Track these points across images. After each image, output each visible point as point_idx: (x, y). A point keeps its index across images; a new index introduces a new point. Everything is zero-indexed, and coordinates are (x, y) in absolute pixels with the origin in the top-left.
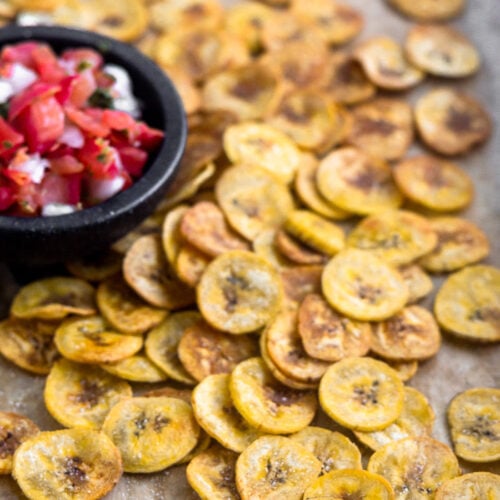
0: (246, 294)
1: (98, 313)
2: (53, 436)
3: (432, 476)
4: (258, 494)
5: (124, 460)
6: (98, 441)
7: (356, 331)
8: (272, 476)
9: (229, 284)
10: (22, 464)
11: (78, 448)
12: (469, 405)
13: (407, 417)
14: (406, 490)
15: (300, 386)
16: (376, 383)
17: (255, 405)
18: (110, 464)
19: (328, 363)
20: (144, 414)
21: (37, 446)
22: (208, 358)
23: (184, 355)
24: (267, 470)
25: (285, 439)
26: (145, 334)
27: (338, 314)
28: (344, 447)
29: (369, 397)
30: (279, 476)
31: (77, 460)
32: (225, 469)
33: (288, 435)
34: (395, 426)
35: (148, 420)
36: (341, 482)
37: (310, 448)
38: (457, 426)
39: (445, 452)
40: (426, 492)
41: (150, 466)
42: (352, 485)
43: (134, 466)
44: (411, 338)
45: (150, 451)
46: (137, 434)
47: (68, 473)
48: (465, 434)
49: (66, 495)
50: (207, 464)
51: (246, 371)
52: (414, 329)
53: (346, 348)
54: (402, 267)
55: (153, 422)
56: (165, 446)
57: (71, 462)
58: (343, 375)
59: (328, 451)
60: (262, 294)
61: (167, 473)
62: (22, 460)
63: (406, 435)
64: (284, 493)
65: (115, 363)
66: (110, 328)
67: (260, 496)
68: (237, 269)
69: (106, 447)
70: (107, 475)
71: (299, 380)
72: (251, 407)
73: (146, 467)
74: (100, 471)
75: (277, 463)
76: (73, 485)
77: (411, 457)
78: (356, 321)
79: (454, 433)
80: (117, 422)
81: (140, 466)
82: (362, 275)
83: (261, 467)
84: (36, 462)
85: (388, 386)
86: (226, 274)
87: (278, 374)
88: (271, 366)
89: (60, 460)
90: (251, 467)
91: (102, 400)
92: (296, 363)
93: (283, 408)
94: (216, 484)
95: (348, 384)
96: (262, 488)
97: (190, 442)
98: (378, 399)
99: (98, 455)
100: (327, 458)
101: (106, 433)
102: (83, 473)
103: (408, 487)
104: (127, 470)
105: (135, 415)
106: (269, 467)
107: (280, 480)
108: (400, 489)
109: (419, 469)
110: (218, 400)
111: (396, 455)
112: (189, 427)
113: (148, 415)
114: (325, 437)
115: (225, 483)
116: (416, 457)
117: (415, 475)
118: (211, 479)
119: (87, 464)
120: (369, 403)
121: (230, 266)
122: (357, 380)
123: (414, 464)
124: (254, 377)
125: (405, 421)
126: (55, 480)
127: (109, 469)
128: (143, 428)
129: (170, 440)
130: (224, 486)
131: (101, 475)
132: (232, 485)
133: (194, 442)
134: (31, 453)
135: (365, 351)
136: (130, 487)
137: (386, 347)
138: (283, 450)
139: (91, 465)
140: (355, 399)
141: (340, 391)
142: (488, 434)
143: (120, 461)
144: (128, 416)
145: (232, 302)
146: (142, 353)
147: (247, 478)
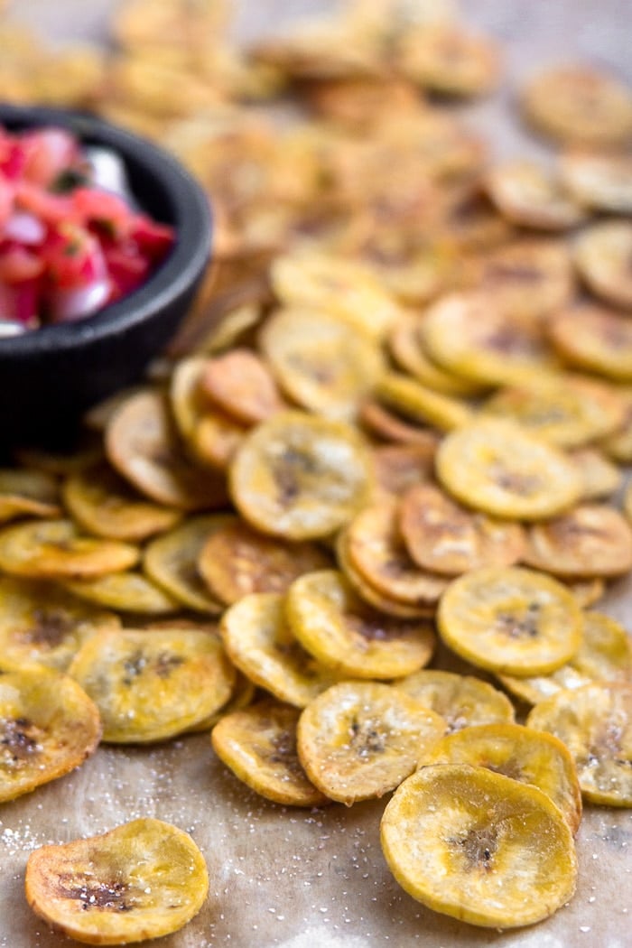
0: (312, 479)
1: (65, 514)
4: (336, 768)
5: (104, 721)
6: (59, 690)
7: (497, 533)
8: (360, 741)
9: (283, 463)
11: (26, 704)
13: (590, 656)
14: (595, 762)
15: (406, 612)
16: (535, 608)
17: (329, 635)
18: (80, 725)
19: (448, 577)
20: (139, 653)
22: (251, 574)
23: (210, 569)
24: (351, 732)
25: (383, 688)
26: (143, 543)
27: (466, 509)
28: (483, 700)
29: (522, 627)
30: (374, 742)
31: (23, 723)
32: (278, 737)
33: (389, 681)
34: (568, 671)
35: (148, 661)
36: (480, 747)
37: (426, 702)
40: (629, 764)
41: (149, 731)
42: (500, 750)
43: (121, 731)
44: (589, 543)
45: (150, 706)
46: (127, 682)
47: (6, 742)
49: (2, 773)
50: (248, 727)
51: (313, 588)
52: (594, 532)
53: (481, 555)
54: (571, 451)
55: (154, 663)
56: (175, 698)
57: (13, 725)
58: (478, 593)
59: (456, 707)
60: (338, 479)
61: (179, 745)
63: (588, 681)
64: (383, 767)
65: (92, 579)
66: (85, 533)
67: (340, 773)
68: (297, 439)
69: (73, 699)
71: (404, 602)
72: (322, 636)
73: (143, 732)
74: (61, 737)
75: (369, 722)
76: (15, 759)
77: (599, 714)
78: (498, 519)
80: (93, 665)
81: (132, 731)
82: (503, 455)
83: (340, 729)
85: (557, 611)
86: (277, 449)
87: (368, 594)
88: (355, 579)
90: (325, 728)
91: (70, 640)
92: (398, 577)
93: (377, 644)
94: (263, 757)
95: (487, 608)
96: (344, 760)
97: (218, 694)
98: (539, 629)
99: (60, 713)
100: (456, 718)
101: (75, 678)
102: (32, 742)
103: (598, 758)
104: (110, 739)
105: (123, 654)
106: (356, 728)
107: (375, 748)
108: (584, 761)
109: (614, 734)
110: (266, 633)
111: (574, 708)
112: (216, 670)
113: (146, 653)
114: (450, 686)
115: (279, 757)
116: (608, 715)
117: (609, 741)
118: (254, 749)
119: (40, 727)
120: (525, 636)
121: (285, 436)
122: (503, 601)
123: (606, 726)
124: (327, 598)
125: (588, 662)
127: (77, 733)
128: (138, 672)
129: (184, 688)
130: (277, 760)
131: (65, 743)
132: (291, 759)
133: (226, 693)
135: (513, 559)
136: (114, 765)
137: (549, 556)
138: (379, 703)
139: (46, 729)
140: (501, 629)
141: (474, 618)
143: (96, 721)
144: (112, 656)
145: (290, 491)
146: (138, 569)
147: (318, 744)
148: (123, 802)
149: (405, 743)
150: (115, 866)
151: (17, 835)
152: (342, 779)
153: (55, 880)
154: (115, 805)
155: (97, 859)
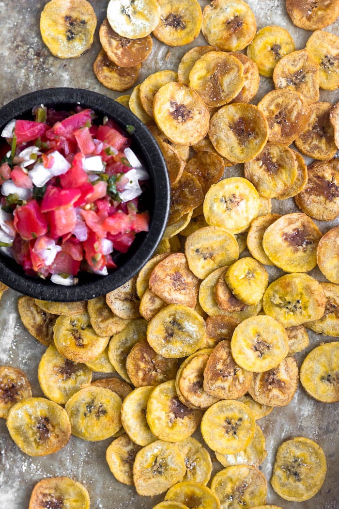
0: (180, 333)
1: (86, 311)
2: (36, 401)
3: (250, 494)
4: (143, 477)
6: (60, 415)
7: (242, 378)
8: (155, 468)
9: (170, 325)
10: (13, 418)
11: (49, 413)
12: (293, 449)
13: (251, 448)
14: (231, 499)
16: (240, 419)
17: (159, 419)
18: (64, 432)
20: (93, 401)
21: (24, 408)
22: (143, 371)
24: (153, 464)
26: (111, 337)
29: (232, 428)
30: (160, 470)
31: (47, 419)
32: (132, 450)
33: (173, 443)
34: (242, 453)
35: (95, 407)
36: (192, 489)
37: (186, 451)
38: (280, 462)
39: (263, 483)
40: (242, 504)
41: (88, 437)
42: (198, 492)
43: (79, 434)
44: (275, 392)
46: (85, 414)
47: (39, 428)
48: (282, 469)
49: (34, 444)
51: (162, 392)
52: (280, 384)
53: (229, 391)
55: (96, 410)
57: (43, 420)
59: (195, 457)
60: (190, 336)
62: (14, 416)
63: (246, 461)
64: (159, 482)
66: (90, 326)
67: (144, 481)
68: (178, 317)
69: (64, 421)
70: (60, 438)
72: (156, 422)
74: (57, 434)
75: (161, 461)
76: (40, 439)
77: (242, 478)
79: (276, 466)
80: (76, 402)
81: (82, 436)
82: (262, 333)
83: (150, 460)
84: (22, 417)
85: (247, 425)
88: (178, 392)
89: (36, 418)
90: (145, 459)
91: (74, 377)
92: (196, 392)
93: (179, 420)
94: (123, 460)
95: (223, 416)
96: (147, 474)
97: (115, 430)
98: (237, 432)
99: (59, 424)
100: (194, 461)
101: (67, 410)
102: (47, 431)
103: (233, 498)
105: (88, 400)
106: (156, 462)
107: (160, 473)
108: (227, 497)
109: (245, 485)
110: (140, 405)
112: (116, 421)
113: (95, 403)
114: (197, 448)
115: (128, 460)
116: (246, 478)
117: (241, 490)
119: (51, 425)
120: (231, 433)
121: (174, 315)
122: (230, 414)
123: (243, 482)
124: (166, 395)
125: (249, 451)
126: (31, 432)
127: (62, 435)
128: (90, 411)
129: (103, 426)
130: (127, 462)
131: (58, 437)
134: (20, 412)
137: (257, 393)
138: (168, 452)
139: (53, 426)
140: (224, 427)
141: (216, 420)
142: (296, 474)
144: (83, 400)
145: (170, 335)
146: (106, 352)
147: (140, 466)
148: (73, 461)
149: (170, 475)
150: (62, 494)
151: (35, 467)
152: (144, 484)
153: (41, 497)
154: (70, 462)
155: (57, 489)
